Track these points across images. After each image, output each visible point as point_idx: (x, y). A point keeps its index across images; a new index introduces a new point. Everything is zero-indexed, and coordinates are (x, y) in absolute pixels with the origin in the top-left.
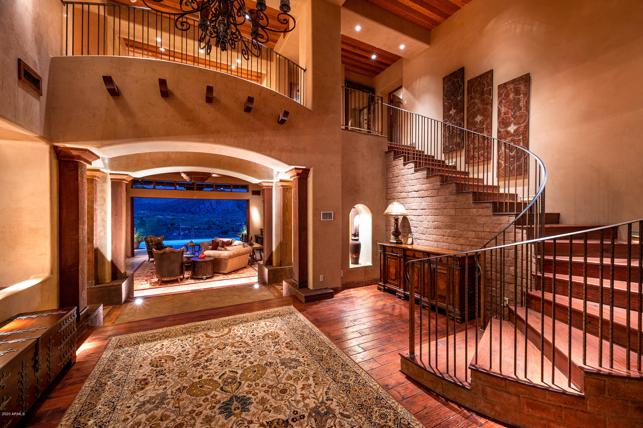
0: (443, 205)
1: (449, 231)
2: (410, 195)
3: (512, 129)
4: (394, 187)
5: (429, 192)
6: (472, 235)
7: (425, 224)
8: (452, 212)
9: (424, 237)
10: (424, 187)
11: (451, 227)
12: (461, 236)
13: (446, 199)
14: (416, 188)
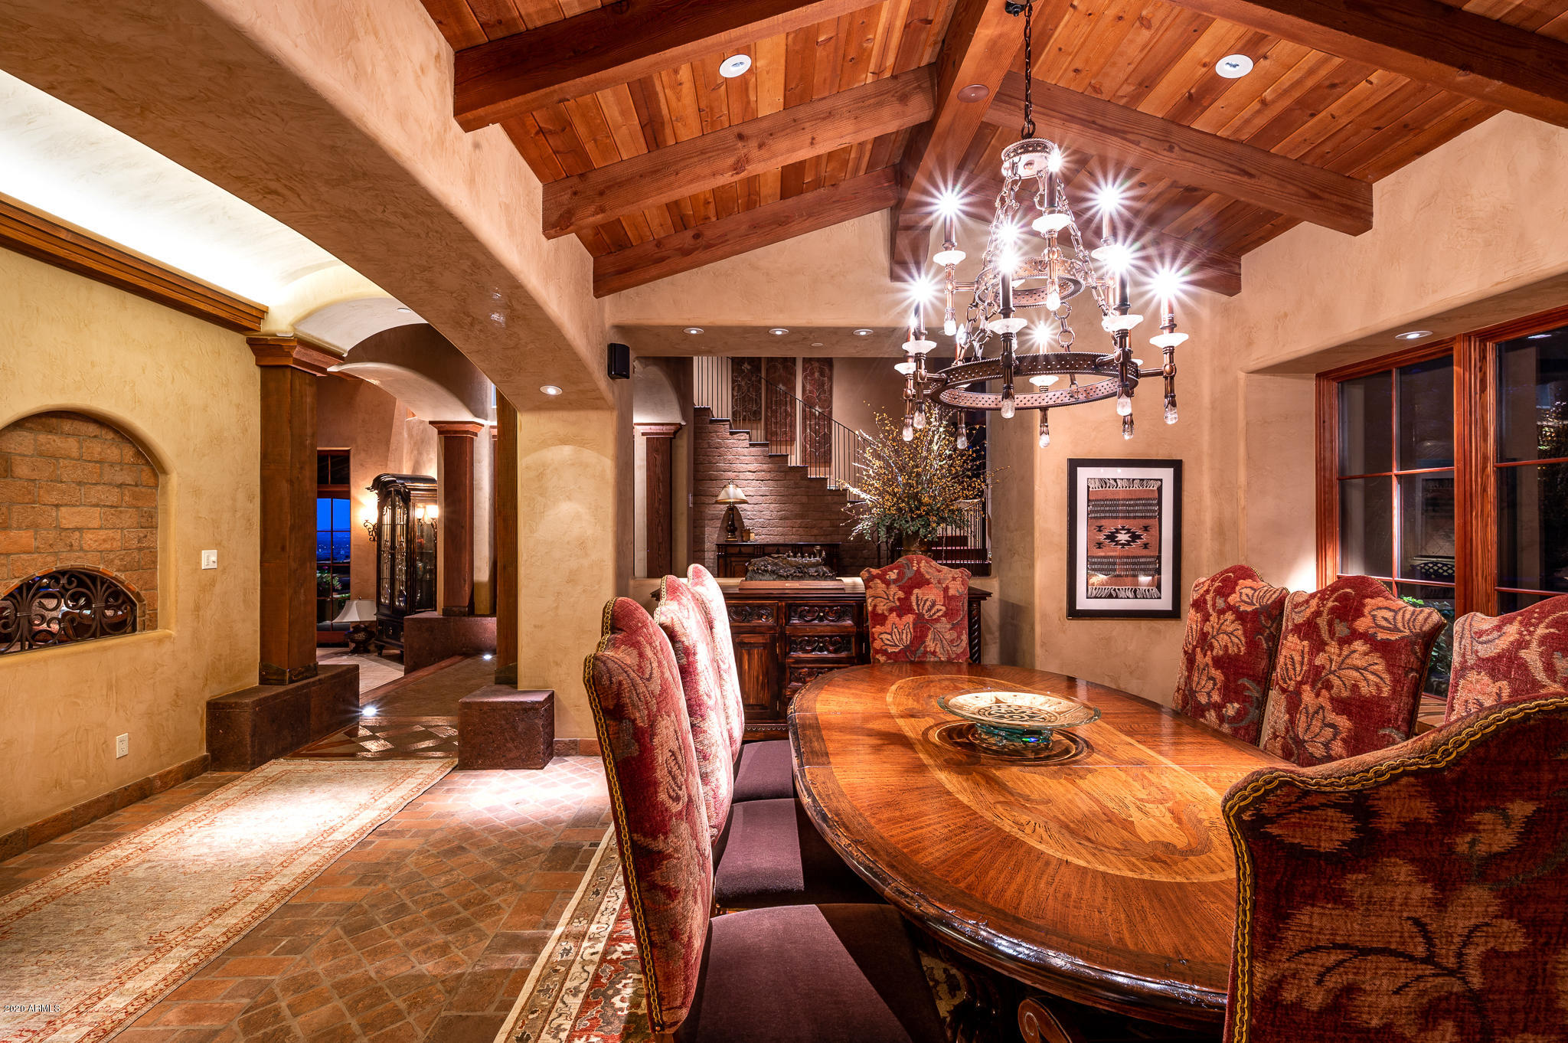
0: (793, 491)
1: (799, 521)
2: (742, 475)
3: (817, 410)
4: (710, 463)
5: (773, 475)
6: (827, 523)
7: (767, 514)
8: (804, 499)
9: (765, 531)
10: (765, 467)
11: (802, 516)
12: (812, 527)
13: (796, 484)
14: (752, 467)
